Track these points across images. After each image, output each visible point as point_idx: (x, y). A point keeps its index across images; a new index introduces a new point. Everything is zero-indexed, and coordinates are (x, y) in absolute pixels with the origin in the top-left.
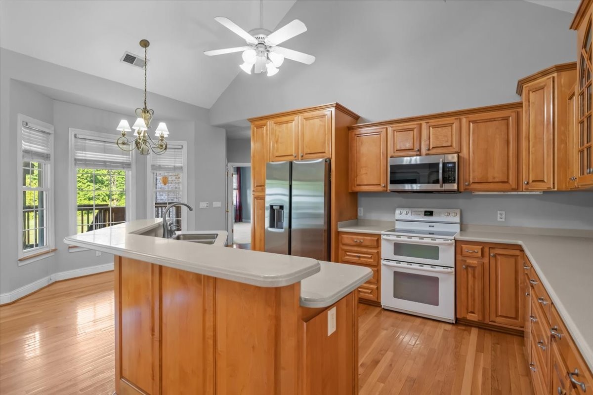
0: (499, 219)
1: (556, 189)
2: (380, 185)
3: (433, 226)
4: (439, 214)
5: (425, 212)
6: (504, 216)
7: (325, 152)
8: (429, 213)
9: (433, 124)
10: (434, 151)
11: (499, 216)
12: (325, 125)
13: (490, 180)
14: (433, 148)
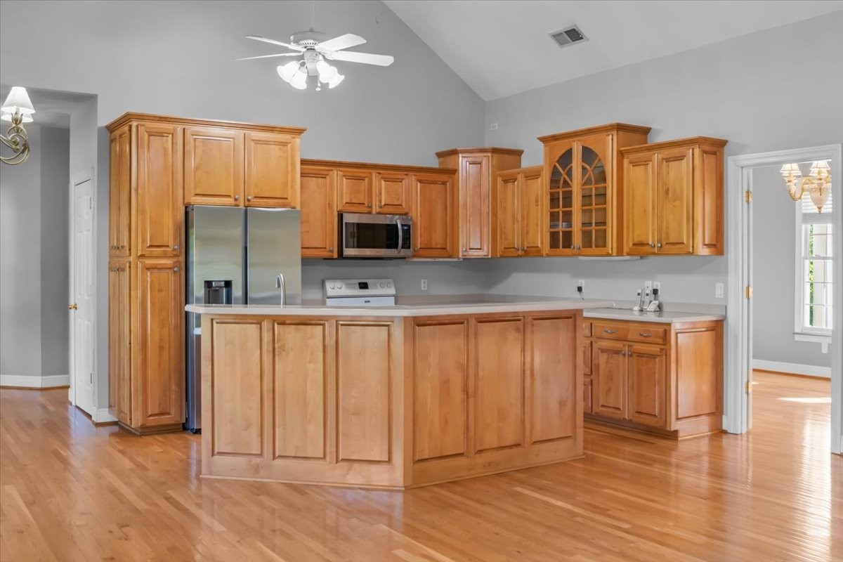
0: (423, 289)
1: (490, 257)
2: (325, 248)
3: (369, 302)
4: (375, 286)
5: (360, 284)
6: (426, 284)
7: (286, 198)
8: (364, 286)
9: (384, 176)
10: (385, 210)
11: (422, 284)
12: (287, 158)
13: (434, 246)
14: (385, 205)
